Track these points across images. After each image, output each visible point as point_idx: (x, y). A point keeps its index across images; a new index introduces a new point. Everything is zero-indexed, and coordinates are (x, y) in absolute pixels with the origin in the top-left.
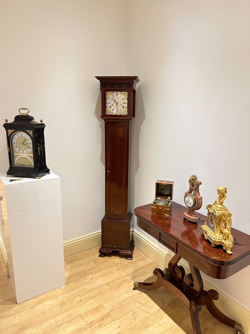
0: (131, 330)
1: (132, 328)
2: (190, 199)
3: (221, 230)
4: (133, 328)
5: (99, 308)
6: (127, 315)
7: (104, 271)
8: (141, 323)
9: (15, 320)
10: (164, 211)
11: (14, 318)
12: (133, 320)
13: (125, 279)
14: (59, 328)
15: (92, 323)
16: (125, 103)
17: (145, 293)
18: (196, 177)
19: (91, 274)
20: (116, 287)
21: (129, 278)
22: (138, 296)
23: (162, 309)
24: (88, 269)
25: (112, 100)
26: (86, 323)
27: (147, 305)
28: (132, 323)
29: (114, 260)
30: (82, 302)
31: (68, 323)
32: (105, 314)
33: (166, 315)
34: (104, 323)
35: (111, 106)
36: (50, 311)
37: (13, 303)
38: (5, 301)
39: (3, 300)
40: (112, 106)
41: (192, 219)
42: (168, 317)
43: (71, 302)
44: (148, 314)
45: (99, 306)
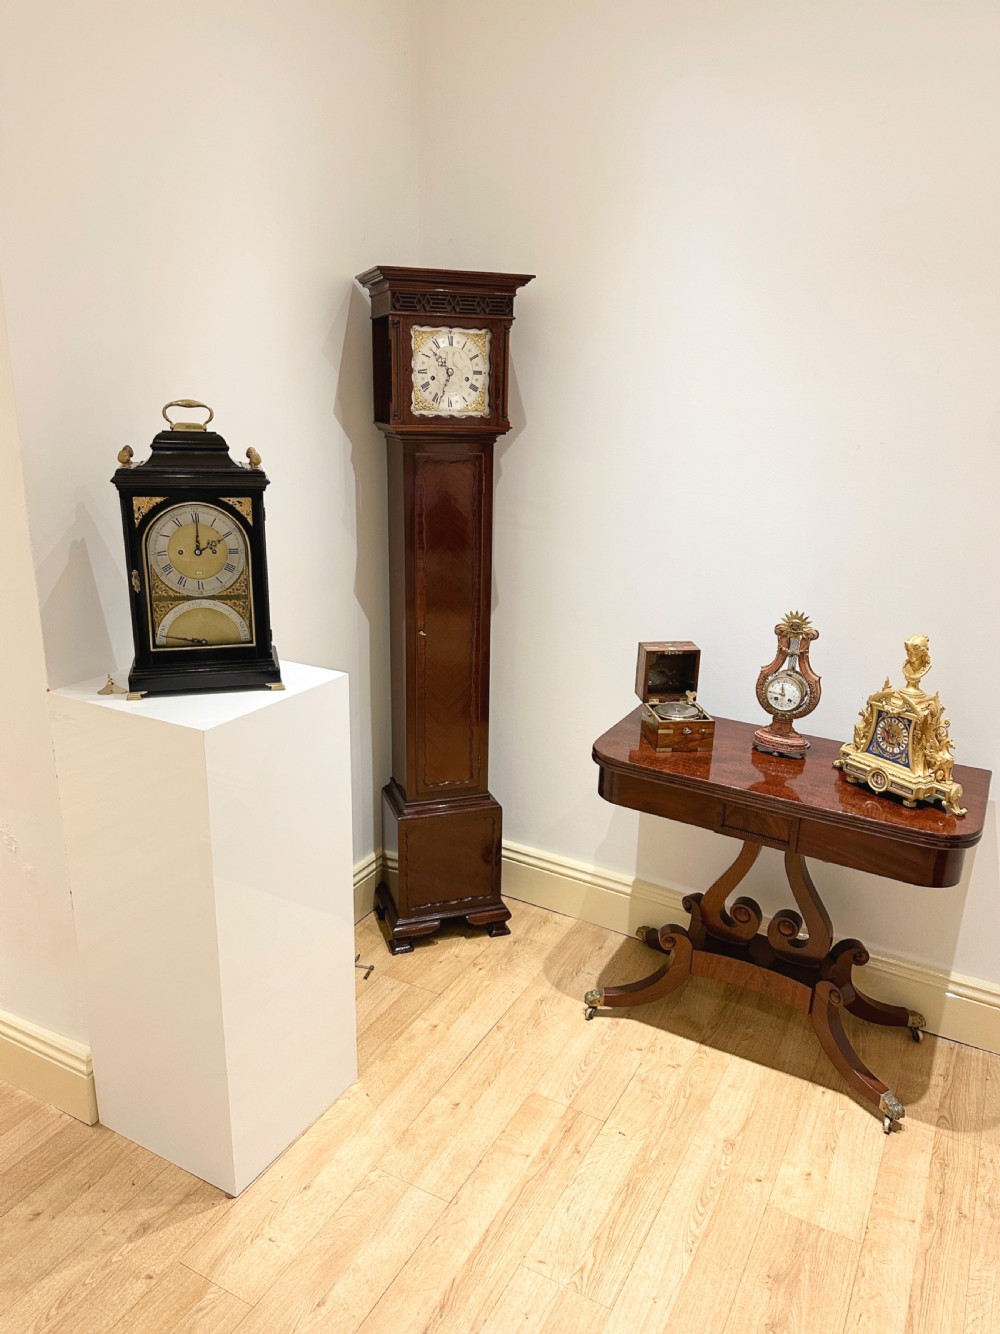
0: (671, 1128)
1: (669, 1122)
2: (787, 686)
3: (925, 756)
4: (671, 1119)
5: (531, 1105)
6: (627, 1092)
7: (453, 995)
8: (683, 1101)
9: (278, 1247)
10: (696, 740)
11: (271, 1243)
12: (654, 1100)
13: (538, 997)
14: (458, 1205)
15: (547, 1153)
16: (480, 373)
17: (628, 1018)
18: (804, 617)
19: (414, 1016)
20: (530, 1031)
21: (547, 989)
22: (613, 1032)
23: (707, 1045)
24: (392, 1006)
25: (433, 358)
26: (530, 1159)
27: (661, 1048)
28: (657, 1109)
29: (454, 950)
30: (463, 1106)
31: (474, 1182)
32: (565, 1115)
33: (727, 1056)
34: (581, 1139)
35: (427, 384)
36: (378, 1171)
37: (216, 1202)
38: (173, 1209)
39: (164, 1209)
40: (431, 382)
41: (793, 746)
42: (737, 1059)
43: (430, 1120)
44: (681, 1070)
45: (528, 1098)
